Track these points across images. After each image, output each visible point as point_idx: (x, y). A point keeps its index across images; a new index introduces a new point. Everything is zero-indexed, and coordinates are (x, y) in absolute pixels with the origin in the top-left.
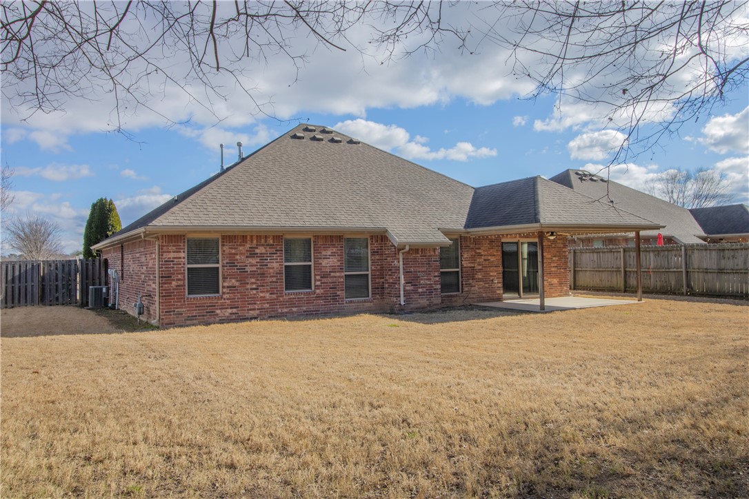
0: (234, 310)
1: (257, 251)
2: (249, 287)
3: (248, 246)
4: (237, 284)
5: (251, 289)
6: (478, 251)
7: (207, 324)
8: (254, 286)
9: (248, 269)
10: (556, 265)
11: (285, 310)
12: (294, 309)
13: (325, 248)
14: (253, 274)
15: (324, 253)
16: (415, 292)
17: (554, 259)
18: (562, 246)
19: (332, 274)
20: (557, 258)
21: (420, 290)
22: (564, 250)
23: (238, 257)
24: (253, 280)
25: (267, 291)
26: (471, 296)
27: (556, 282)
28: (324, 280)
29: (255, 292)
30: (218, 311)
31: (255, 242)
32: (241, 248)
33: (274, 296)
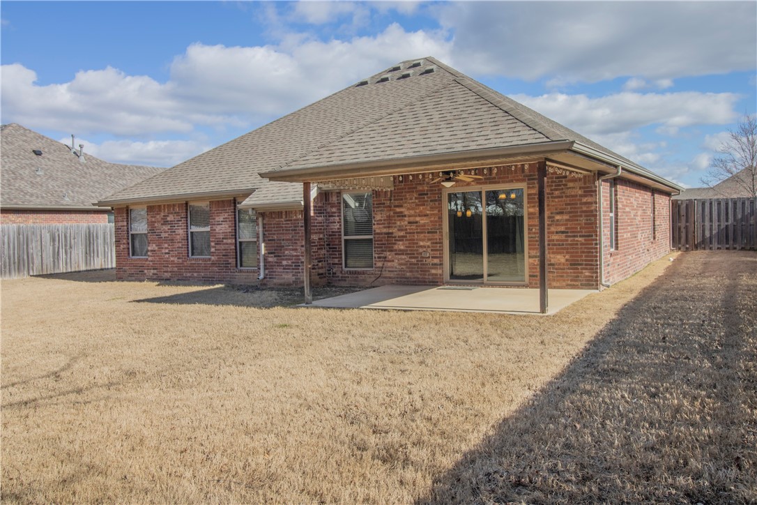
0: (155, 271)
1: (169, 219)
2: (164, 251)
3: (162, 214)
4: (156, 248)
5: (166, 253)
6: (398, 210)
7: (141, 281)
8: (167, 251)
9: (163, 235)
10: (562, 229)
11: (189, 275)
12: (195, 274)
13: (218, 214)
14: (166, 239)
15: (217, 219)
16: (279, 264)
17: (558, 217)
18: (580, 192)
19: (225, 241)
20: (566, 217)
21: (284, 263)
22: (585, 200)
23: (156, 225)
24: (166, 245)
25: (176, 256)
26: (388, 274)
27: (563, 260)
28: (218, 247)
29: (167, 256)
30: (146, 271)
31: (166, 211)
32: (158, 217)
33: (180, 260)
